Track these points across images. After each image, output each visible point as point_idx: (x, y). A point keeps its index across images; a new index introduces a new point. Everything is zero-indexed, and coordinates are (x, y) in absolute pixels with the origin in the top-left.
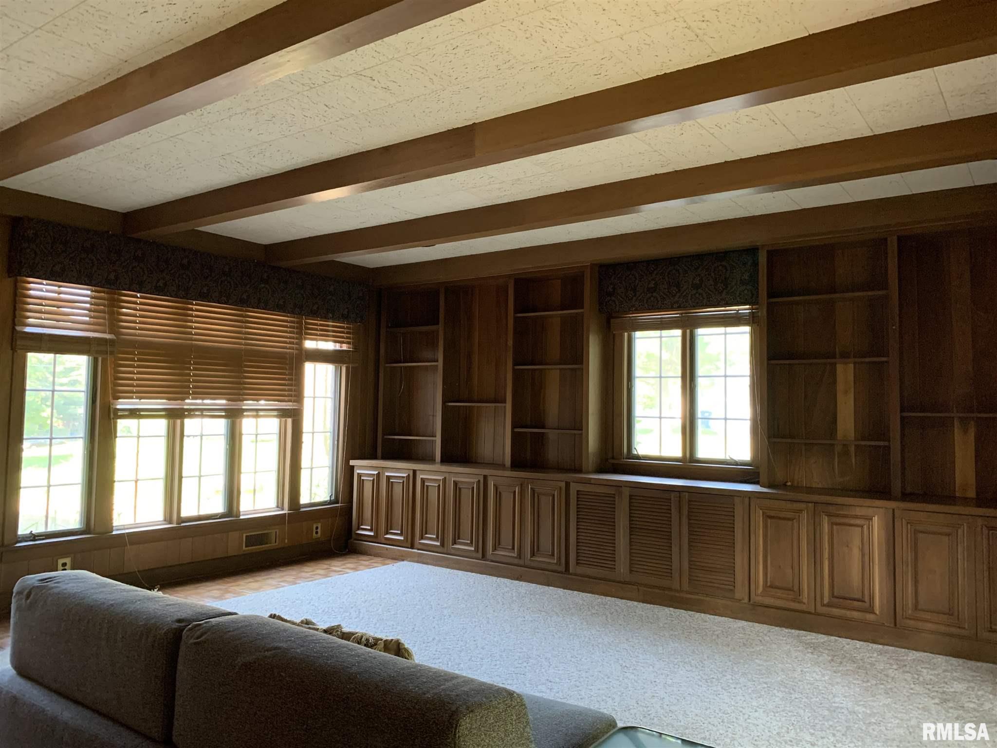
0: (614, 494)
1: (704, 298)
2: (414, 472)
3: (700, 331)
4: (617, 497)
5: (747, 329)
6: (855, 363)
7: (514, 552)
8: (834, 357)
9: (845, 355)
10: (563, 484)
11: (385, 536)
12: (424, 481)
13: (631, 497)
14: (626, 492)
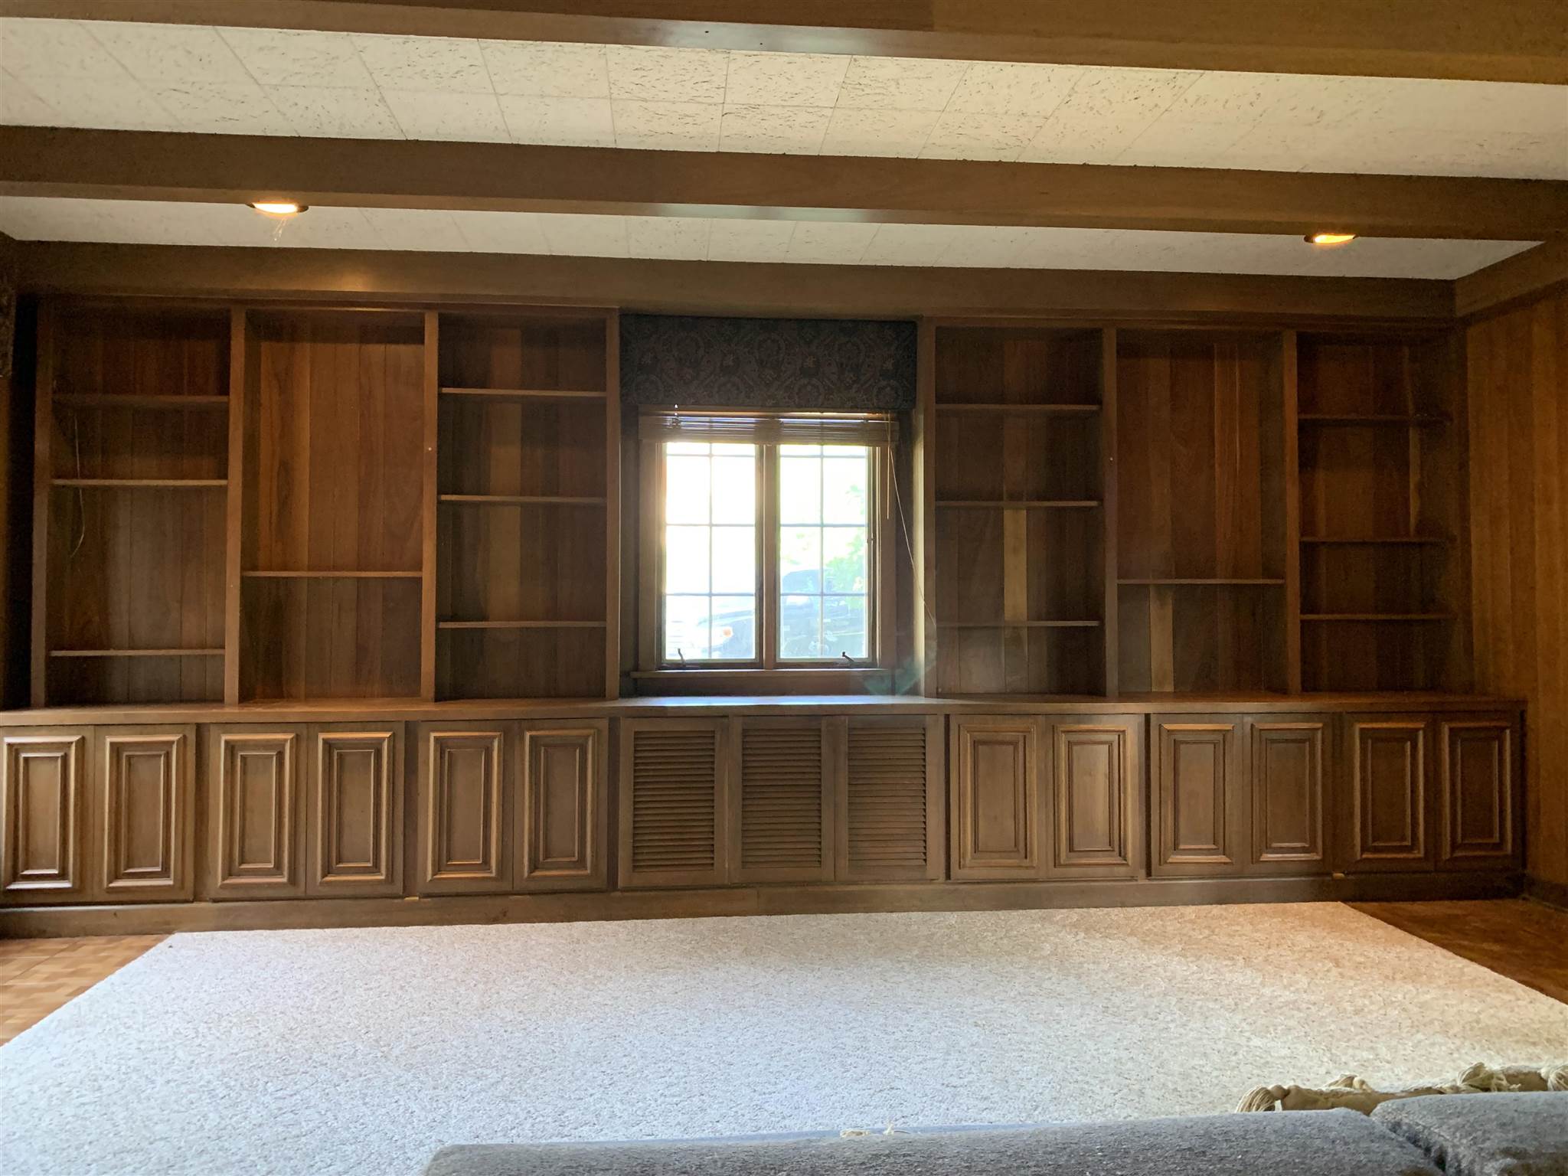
0: (713, 732)
1: (820, 394)
2: (200, 728)
3: (784, 449)
4: (718, 736)
5: (862, 450)
6: (1028, 509)
7: (490, 868)
8: (1000, 498)
9: (1015, 497)
10: (604, 724)
11: (111, 885)
12: (233, 747)
13: (745, 733)
14: (737, 726)
